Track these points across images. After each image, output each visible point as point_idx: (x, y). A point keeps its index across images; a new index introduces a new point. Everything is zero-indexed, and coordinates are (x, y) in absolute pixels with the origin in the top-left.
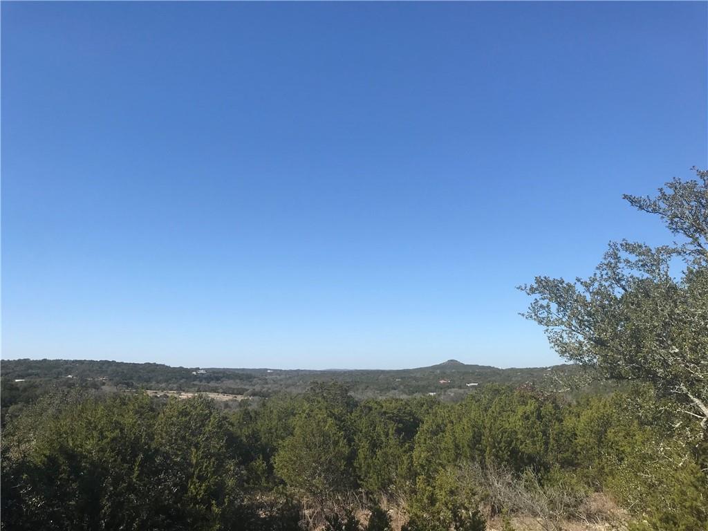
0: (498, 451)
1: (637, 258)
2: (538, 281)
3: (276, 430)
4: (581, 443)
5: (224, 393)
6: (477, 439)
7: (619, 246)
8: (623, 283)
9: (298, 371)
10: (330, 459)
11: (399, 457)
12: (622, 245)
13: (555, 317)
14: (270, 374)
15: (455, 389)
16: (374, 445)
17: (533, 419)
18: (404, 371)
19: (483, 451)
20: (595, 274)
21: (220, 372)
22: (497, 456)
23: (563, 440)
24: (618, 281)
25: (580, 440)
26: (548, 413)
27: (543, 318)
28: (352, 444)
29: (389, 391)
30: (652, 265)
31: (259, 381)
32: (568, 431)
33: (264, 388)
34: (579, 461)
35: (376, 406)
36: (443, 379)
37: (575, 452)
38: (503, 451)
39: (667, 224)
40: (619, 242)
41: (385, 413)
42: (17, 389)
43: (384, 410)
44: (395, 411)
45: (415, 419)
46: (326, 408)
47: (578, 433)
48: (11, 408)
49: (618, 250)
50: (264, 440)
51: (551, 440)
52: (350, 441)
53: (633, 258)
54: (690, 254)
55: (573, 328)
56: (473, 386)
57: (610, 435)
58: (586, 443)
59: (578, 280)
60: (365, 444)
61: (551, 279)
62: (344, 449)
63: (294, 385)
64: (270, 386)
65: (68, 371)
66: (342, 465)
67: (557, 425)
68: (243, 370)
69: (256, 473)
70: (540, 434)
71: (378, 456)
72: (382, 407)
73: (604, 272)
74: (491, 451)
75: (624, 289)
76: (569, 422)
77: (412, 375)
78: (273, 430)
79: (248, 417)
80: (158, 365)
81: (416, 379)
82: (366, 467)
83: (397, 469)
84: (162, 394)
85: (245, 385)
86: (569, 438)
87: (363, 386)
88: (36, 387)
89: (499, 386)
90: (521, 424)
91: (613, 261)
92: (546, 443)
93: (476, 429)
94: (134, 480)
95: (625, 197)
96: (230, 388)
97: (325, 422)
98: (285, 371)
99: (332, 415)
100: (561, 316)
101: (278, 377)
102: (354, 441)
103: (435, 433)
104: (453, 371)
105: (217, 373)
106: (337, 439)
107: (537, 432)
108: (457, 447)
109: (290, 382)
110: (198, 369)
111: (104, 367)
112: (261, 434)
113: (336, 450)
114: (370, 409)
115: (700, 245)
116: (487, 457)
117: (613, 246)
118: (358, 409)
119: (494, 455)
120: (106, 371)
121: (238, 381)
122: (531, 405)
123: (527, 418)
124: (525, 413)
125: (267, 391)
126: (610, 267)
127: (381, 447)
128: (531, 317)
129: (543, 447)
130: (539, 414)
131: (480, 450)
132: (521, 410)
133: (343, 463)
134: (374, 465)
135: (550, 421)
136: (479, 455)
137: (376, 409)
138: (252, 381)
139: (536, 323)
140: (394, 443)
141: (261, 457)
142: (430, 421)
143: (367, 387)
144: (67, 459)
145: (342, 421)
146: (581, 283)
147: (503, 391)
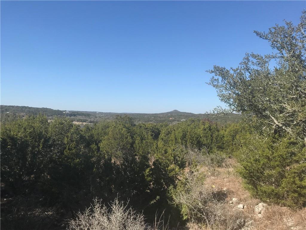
0: (192, 141)
1: (257, 61)
2: (215, 67)
3: (101, 134)
4: (226, 140)
5: (78, 121)
6: (184, 137)
7: (250, 55)
8: (250, 71)
9: (110, 113)
10: (124, 144)
11: (152, 143)
12: (251, 55)
13: (220, 84)
14: (98, 114)
15: (176, 122)
16: (142, 139)
17: (207, 130)
18: (155, 114)
19: (186, 141)
20: (239, 67)
21: (76, 112)
22: (192, 143)
23: (219, 139)
24: (248, 70)
25: (225, 139)
26: (214, 128)
27: (215, 85)
28: (133, 138)
29: (149, 122)
30: (262, 64)
31: (93, 117)
32: (221, 135)
33: (95, 120)
34: (224, 147)
35: (143, 125)
36: (171, 118)
37: (223, 144)
38: (194, 141)
39: (270, 45)
40: (250, 53)
41: (147, 128)
43: (146, 127)
44: (151, 128)
45: (159, 131)
46: (123, 124)
47: (225, 136)
49: (249, 56)
50: (95, 138)
51: (214, 138)
52: (132, 137)
53: (255, 61)
54: (278, 58)
56: (183, 121)
57: (237, 137)
58: (228, 140)
59: (231, 68)
60: (139, 138)
61: (220, 67)
62: (130, 140)
63: (108, 118)
64: (97, 119)
65: (7, 110)
66: (129, 146)
67: (217, 133)
69: (92, 150)
70: (210, 136)
71: (144, 143)
72: (146, 126)
73: (242, 66)
74: (189, 141)
75: (250, 73)
76: (222, 132)
77: (158, 116)
78: (99, 134)
80: (48, 109)
81: (160, 117)
82: (139, 147)
83: (151, 148)
84: (50, 121)
85: (87, 118)
86: (221, 138)
87: (138, 120)
89: (194, 119)
90: (202, 132)
91: (246, 61)
92: (212, 140)
93: (184, 133)
94: (40, 149)
95: (255, 32)
96: (80, 119)
97: (122, 129)
98: (104, 113)
99: (125, 127)
100: (223, 84)
101: (101, 115)
103: (167, 135)
104: (176, 114)
105: (74, 113)
106: (127, 136)
107: (208, 135)
108: (176, 139)
109: (106, 117)
110: (66, 111)
111: (23, 109)
112: (95, 136)
113: (127, 141)
114: (141, 127)
115: (283, 54)
116: (188, 144)
117: (247, 55)
118: (136, 126)
119: (191, 142)
120: (25, 111)
121: (83, 116)
122: (207, 125)
123: (205, 130)
124: (204, 128)
125: (96, 121)
126: (245, 63)
127: (145, 140)
128: (210, 84)
129: (210, 141)
130: (210, 128)
131: (185, 141)
132: (202, 127)
133: (129, 145)
134: (142, 146)
135: (214, 131)
136: (185, 142)
137: (143, 127)
138: (90, 117)
139: (212, 86)
140: (150, 138)
141: (95, 144)
142: (165, 130)
143: (140, 120)
144: (10, 140)
145: (129, 130)
146: (233, 70)
147: (196, 121)
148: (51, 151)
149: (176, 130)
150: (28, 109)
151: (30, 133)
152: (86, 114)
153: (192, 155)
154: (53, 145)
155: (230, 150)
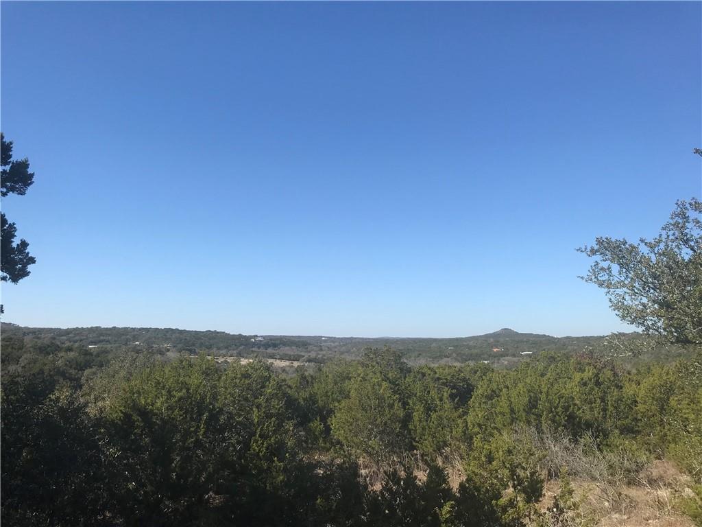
0: (555, 417)
2: (599, 242)
3: (333, 393)
4: (641, 410)
5: (281, 359)
6: (533, 404)
7: (688, 205)
8: (692, 243)
9: (351, 339)
10: (386, 422)
11: (453, 421)
12: (690, 204)
13: (616, 279)
14: (325, 341)
15: (509, 357)
16: (429, 409)
17: (590, 385)
18: (457, 339)
19: (539, 416)
20: (661, 235)
21: (277, 339)
22: (554, 422)
23: (622, 407)
24: (686, 242)
25: (640, 407)
26: (606, 380)
27: (604, 281)
28: (407, 407)
29: (442, 358)
31: (315, 348)
32: (628, 398)
33: (319, 354)
34: (640, 428)
35: (429, 372)
36: (497, 347)
37: (635, 419)
38: (560, 416)
40: (688, 200)
41: (439, 379)
42: (91, 354)
43: (437, 376)
44: (449, 377)
45: (469, 385)
46: (381, 373)
47: (638, 400)
48: (85, 372)
49: (686, 209)
50: (320, 403)
51: (610, 407)
52: (405, 404)
55: (636, 291)
56: (527, 355)
57: (673, 402)
58: (648, 410)
59: (642, 241)
60: (420, 408)
61: (613, 240)
62: (399, 412)
63: (348, 352)
64: (324, 352)
65: (135, 338)
66: (397, 427)
67: (616, 392)
68: (299, 337)
69: (314, 434)
70: (599, 400)
71: (433, 419)
72: (436, 373)
73: (670, 233)
74: (547, 415)
75: (692, 249)
76: (629, 390)
77: (465, 343)
78: (330, 394)
79: (305, 381)
80: (218, 333)
81: (469, 348)
82: (423, 429)
83: (452, 432)
84: (223, 360)
85: (301, 352)
86: (629, 405)
87: (417, 353)
88: (108, 352)
89: (555, 353)
90: (578, 390)
91: (679, 220)
92: (605, 410)
93: (532, 394)
94: (201, 437)
95: (697, 151)
96: (286, 355)
97: (380, 385)
98: (339, 338)
99: (386, 379)
100: (623, 279)
101: (332, 344)
102: (408, 404)
103: (490, 398)
104: (507, 339)
105: (274, 340)
106: (392, 402)
107: (595, 399)
108: (512, 411)
109: (344, 349)
110: (257, 336)
111: (168, 334)
112: (318, 397)
113: (392, 413)
114: (424, 375)
116: (543, 422)
117: (681, 205)
118: (412, 374)
119: (550, 419)
120: (170, 338)
121: (293, 347)
122: (589, 372)
123: (585, 384)
124: (582, 379)
125: (322, 357)
126: (678, 227)
127: (435, 411)
128: (591, 280)
129: (599, 413)
130: (597, 381)
131: (536, 415)
132: (577, 377)
133: (398, 425)
134: (429, 427)
135: (608, 388)
136: (535, 420)
137: (430, 374)
138: (307, 348)
139: (597, 285)
140: (449, 406)
141: (318, 418)
142: (485, 387)
143: (420, 354)
144: (139, 416)
145: (397, 385)
146: (645, 244)
147: (559, 359)
149: (510, 386)
150: (177, 335)
151: (180, 399)
152: (299, 341)
154: (229, 426)
155: (657, 437)
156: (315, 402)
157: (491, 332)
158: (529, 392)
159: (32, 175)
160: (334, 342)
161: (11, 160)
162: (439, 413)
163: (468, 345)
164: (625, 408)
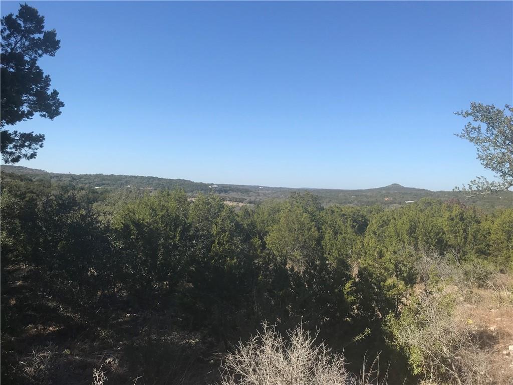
0: (428, 239)
2: (473, 106)
3: (267, 221)
4: (493, 239)
5: (230, 201)
6: (412, 231)
9: (280, 188)
10: (305, 240)
11: (354, 240)
13: (484, 136)
14: (262, 189)
15: (396, 205)
16: (336, 233)
17: (456, 220)
18: (358, 191)
19: (417, 238)
21: (228, 187)
22: (427, 243)
25: (493, 237)
26: (469, 217)
27: (474, 138)
28: (321, 231)
29: (347, 204)
31: (254, 194)
32: (484, 230)
33: (257, 198)
34: (491, 252)
35: (337, 210)
36: (387, 197)
37: (488, 245)
38: (432, 239)
41: (344, 215)
42: (97, 193)
43: (343, 213)
44: (351, 214)
45: (365, 220)
46: (303, 207)
47: (492, 232)
48: (94, 204)
50: (259, 228)
51: (470, 235)
52: (319, 229)
55: (498, 144)
56: (410, 203)
58: (498, 239)
59: (507, 107)
60: (330, 231)
61: (484, 105)
62: (314, 234)
63: (278, 197)
64: (261, 197)
65: (127, 183)
66: (313, 244)
67: (475, 226)
68: (243, 186)
69: (254, 246)
70: (462, 231)
71: (339, 239)
72: (342, 211)
74: (422, 238)
76: (485, 225)
77: (364, 194)
78: (265, 222)
79: (247, 213)
80: (186, 181)
81: (366, 196)
83: (352, 248)
85: (244, 196)
86: (484, 235)
87: (328, 200)
88: (108, 192)
89: (431, 200)
90: (446, 223)
92: (466, 238)
93: (413, 223)
94: (177, 242)
96: (234, 198)
97: (302, 215)
98: (272, 188)
99: (306, 211)
100: (489, 135)
101: (266, 191)
102: (321, 229)
104: (396, 191)
105: (226, 187)
106: (310, 227)
107: (459, 230)
109: (275, 195)
110: (213, 184)
111: (150, 180)
112: (257, 224)
113: (309, 234)
114: (333, 212)
116: (419, 242)
118: (325, 211)
119: (425, 241)
120: (151, 184)
121: (239, 193)
122: (456, 210)
123: (452, 219)
124: (451, 216)
125: (259, 201)
127: (341, 234)
128: (464, 136)
130: (462, 217)
131: (414, 238)
132: (447, 214)
133: (314, 242)
134: (336, 244)
135: (470, 222)
136: (414, 241)
137: (337, 212)
138: (249, 194)
139: (468, 141)
140: (351, 231)
141: (257, 237)
142: (378, 219)
143: (330, 201)
144: (135, 227)
145: (314, 216)
146: (509, 109)
147: (434, 204)
148: (193, 246)
149: (397, 218)
150: (157, 182)
151: (162, 216)
152: (243, 189)
153: (428, 263)
154: (196, 236)
155: (503, 257)
156: (254, 227)
157: (385, 186)
158: (410, 222)
159: (59, 42)
160: (268, 191)
161: (44, 30)
162: (344, 235)
163: (366, 195)
164: (481, 237)
